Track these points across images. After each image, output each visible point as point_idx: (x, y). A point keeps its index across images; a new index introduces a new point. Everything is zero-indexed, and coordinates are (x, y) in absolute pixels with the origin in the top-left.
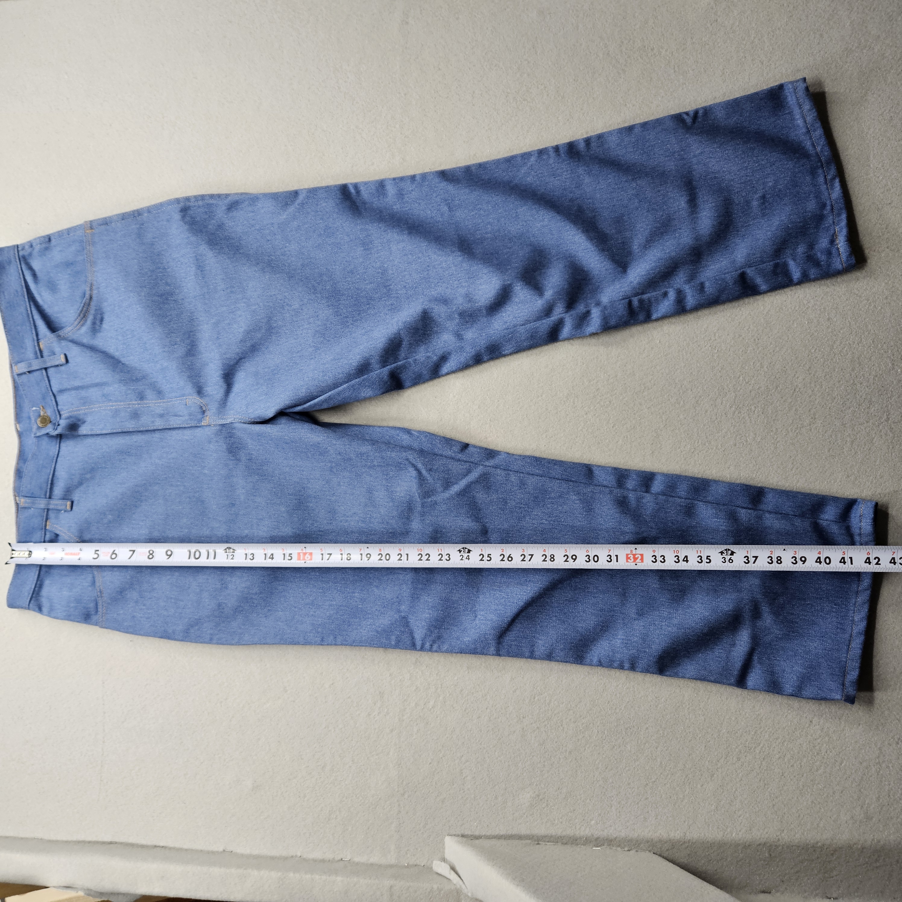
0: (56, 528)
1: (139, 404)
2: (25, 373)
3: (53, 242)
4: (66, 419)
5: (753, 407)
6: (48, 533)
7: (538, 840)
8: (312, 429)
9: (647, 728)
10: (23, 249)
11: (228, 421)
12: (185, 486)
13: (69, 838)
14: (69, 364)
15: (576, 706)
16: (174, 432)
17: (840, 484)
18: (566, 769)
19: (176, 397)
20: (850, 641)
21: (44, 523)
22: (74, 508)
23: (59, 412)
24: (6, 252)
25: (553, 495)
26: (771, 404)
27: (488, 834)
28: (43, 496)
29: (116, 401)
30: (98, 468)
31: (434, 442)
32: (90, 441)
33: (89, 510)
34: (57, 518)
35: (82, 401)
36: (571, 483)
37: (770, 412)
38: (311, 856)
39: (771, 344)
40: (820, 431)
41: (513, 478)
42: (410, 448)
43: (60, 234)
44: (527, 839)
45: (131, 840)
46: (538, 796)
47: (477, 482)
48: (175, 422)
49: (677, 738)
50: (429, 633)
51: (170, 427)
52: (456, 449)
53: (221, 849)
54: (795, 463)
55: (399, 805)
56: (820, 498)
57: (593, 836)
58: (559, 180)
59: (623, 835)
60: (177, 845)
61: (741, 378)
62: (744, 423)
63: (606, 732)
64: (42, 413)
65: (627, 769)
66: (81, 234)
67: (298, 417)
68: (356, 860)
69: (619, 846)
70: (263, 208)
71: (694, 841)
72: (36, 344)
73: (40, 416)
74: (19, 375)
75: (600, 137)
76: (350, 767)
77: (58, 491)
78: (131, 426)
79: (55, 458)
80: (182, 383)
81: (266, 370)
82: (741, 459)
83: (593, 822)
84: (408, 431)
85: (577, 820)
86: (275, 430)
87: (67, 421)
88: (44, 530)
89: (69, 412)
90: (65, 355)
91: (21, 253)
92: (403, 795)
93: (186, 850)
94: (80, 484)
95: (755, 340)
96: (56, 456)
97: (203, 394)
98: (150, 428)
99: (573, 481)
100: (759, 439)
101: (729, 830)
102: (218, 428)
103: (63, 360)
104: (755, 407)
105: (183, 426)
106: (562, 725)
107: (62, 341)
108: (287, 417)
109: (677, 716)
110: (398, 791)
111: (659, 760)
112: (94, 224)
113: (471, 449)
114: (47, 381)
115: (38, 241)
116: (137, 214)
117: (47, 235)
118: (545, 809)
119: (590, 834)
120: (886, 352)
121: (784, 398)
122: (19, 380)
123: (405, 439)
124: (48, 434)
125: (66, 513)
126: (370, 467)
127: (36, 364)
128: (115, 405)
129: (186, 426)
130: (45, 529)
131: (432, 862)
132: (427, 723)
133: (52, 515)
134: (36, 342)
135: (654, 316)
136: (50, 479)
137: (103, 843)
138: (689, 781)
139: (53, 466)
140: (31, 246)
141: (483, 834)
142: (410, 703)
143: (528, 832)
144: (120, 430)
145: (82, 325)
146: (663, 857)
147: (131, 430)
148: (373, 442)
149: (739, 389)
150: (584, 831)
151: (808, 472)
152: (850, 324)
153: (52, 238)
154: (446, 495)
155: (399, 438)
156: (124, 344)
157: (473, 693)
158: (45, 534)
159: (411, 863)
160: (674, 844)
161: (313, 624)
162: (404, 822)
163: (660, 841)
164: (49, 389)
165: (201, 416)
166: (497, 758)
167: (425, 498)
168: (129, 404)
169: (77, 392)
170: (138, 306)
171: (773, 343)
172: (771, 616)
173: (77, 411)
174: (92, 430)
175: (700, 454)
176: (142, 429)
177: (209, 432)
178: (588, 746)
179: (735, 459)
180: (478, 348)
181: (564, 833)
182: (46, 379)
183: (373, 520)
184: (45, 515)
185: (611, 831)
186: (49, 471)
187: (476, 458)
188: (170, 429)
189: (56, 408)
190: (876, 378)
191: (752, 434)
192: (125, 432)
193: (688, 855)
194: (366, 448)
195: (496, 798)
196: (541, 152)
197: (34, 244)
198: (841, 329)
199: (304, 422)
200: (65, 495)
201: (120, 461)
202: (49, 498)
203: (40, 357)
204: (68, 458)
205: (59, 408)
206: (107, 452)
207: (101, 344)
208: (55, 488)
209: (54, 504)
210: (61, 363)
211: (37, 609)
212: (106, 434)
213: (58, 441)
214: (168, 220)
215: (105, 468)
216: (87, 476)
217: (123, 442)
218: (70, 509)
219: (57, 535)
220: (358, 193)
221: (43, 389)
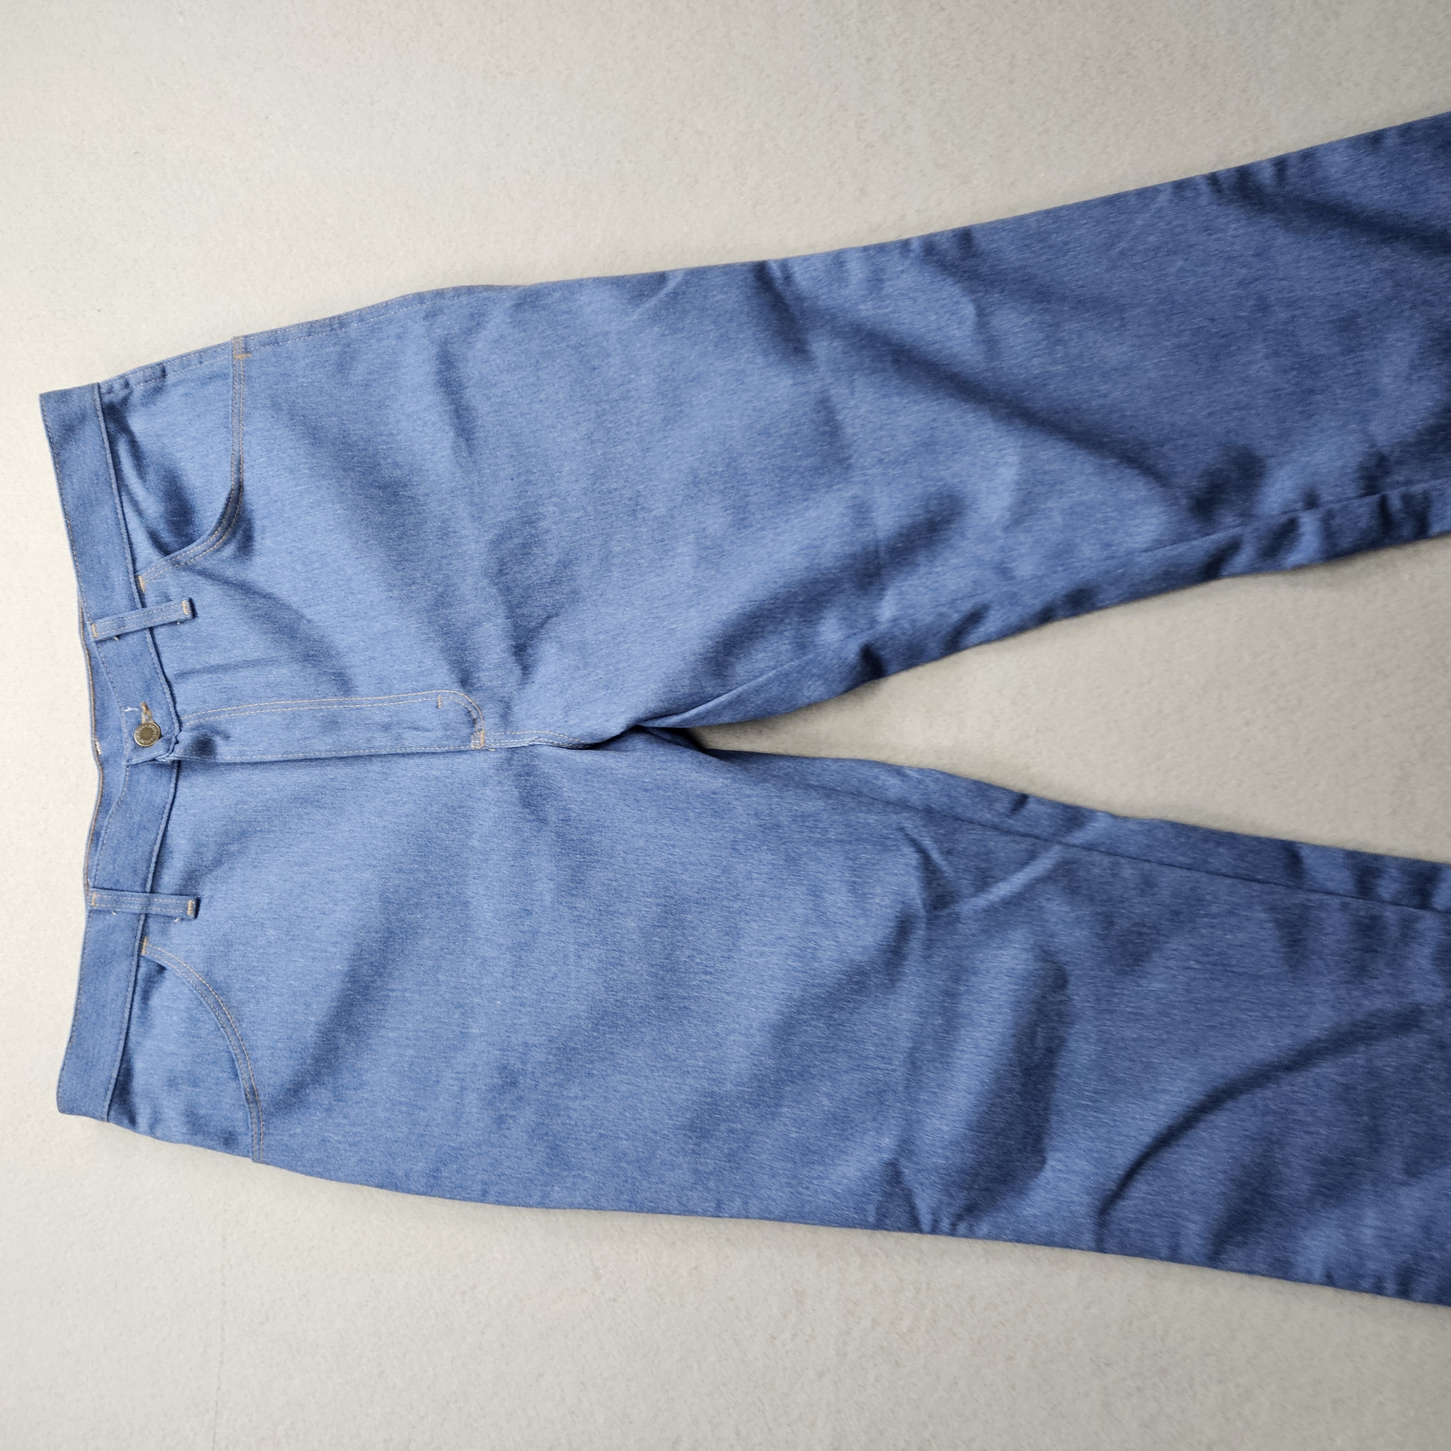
0: (161, 953)
1: (340, 703)
2: (111, 639)
3: (171, 378)
4: (192, 729)
6: (143, 964)
8: (700, 762)
10: (110, 391)
11: (526, 742)
12: (428, 872)
14: (199, 620)
16: (411, 762)
19: (414, 690)
21: (137, 944)
22: (201, 912)
23: (178, 716)
24: (75, 397)
25: (1214, 909)
28: (139, 889)
29: (293, 697)
30: (256, 831)
31: (954, 794)
32: (239, 776)
33: (232, 918)
34: (164, 932)
35: (224, 696)
36: (1257, 886)
41: (1128, 871)
42: (902, 805)
43: (184, 361)
47: (1048, 878)
48: (412, 741)
50: (946, 1199)
51: (403, 751)
52: (1002, 806)
58: (1219, 239)
64: (144, 719)
66: (225, 362)
67: (668, 737)
70: (590, 303)
72: (132, 580)
73: (139, 724)
74: (99, 642)
75: (1308, 156)
77: (170, 878)
78: (323, 748)
79: (167, 811)
80: (428, 662)
81: (601, 637)
84: (898, 771)
86: (625, 764)
87: (195, 734)
88: (135, 957)
89: (199, 717)
90: (191, 602)
91: (107, 399)
94: (218, 862)
96: (168, 806)
97: (472, 685)
98: (362, 752)
99: (1258, 881)
102: (503, 754)
103: (186, 612)
105: (432, 750)
107: (184, 573)
108: (646, 736)
112: (252, 343)
113: (1031, 806)
114: (154, 655)
115: (140, 374)
116: (339, 323)
117: (159, 364)
122: (100, 653)
123: (894, 786)
124: (154, 760)
125: (184, 923)
126: (818, 843)
127: (134, 620)
128: (291, 706)
129: (438, 750)
130: (139, 955)
133: (154, 926)
134: (131, 576)
135: (1436, 528)
136: (155, 854)
139: (162, 827)
140: (127, 385)
144: (301, 756)
145: (225, 543)
147: (323, 755)
148: (828, 792)
153: (168, 369)
154: (981, 901)
155: (879, 783)
156: (308, 579)
158: (138, 966)
161: (696, 1171)
164: (159, 670)
165: (468, 731)
167: (935, 908)
168: (320, 704)
169: (215, 676)
170: (337, 506)
173: (214, 714)
174: (242, 753)
176: (345, 754)
177: (484, 763)
180: (1048, 597)
182: (152, 650)
183: (819, 954)
184: (140, 927)
186: (153, 837)
187: (1045, 828)
188: (403, 755)
189: (172, 709)
192: (311, 760)
194: (814, 805)
196: (1180, 187)
197: (132, 382)
199: (682, 749)
200: (185, 886)
201: (300, 817)
202: (152, 891)
203: (139, 605)
204: (192, 811)
205: (179, 708)
206: (274, 800)
207: (262, 579)
208: (165, 871)
209: (160, 905)
210: (183, 618)
211: (126, 1121)
212: (273, 763)
213: (174, 776)
214: (399, 337)
215: (269, 832)
216: (234, 848)
217: (308, 779)
218: (192, 916)
219: (162, 969)
220: (788, 278)
221: (147, 671)
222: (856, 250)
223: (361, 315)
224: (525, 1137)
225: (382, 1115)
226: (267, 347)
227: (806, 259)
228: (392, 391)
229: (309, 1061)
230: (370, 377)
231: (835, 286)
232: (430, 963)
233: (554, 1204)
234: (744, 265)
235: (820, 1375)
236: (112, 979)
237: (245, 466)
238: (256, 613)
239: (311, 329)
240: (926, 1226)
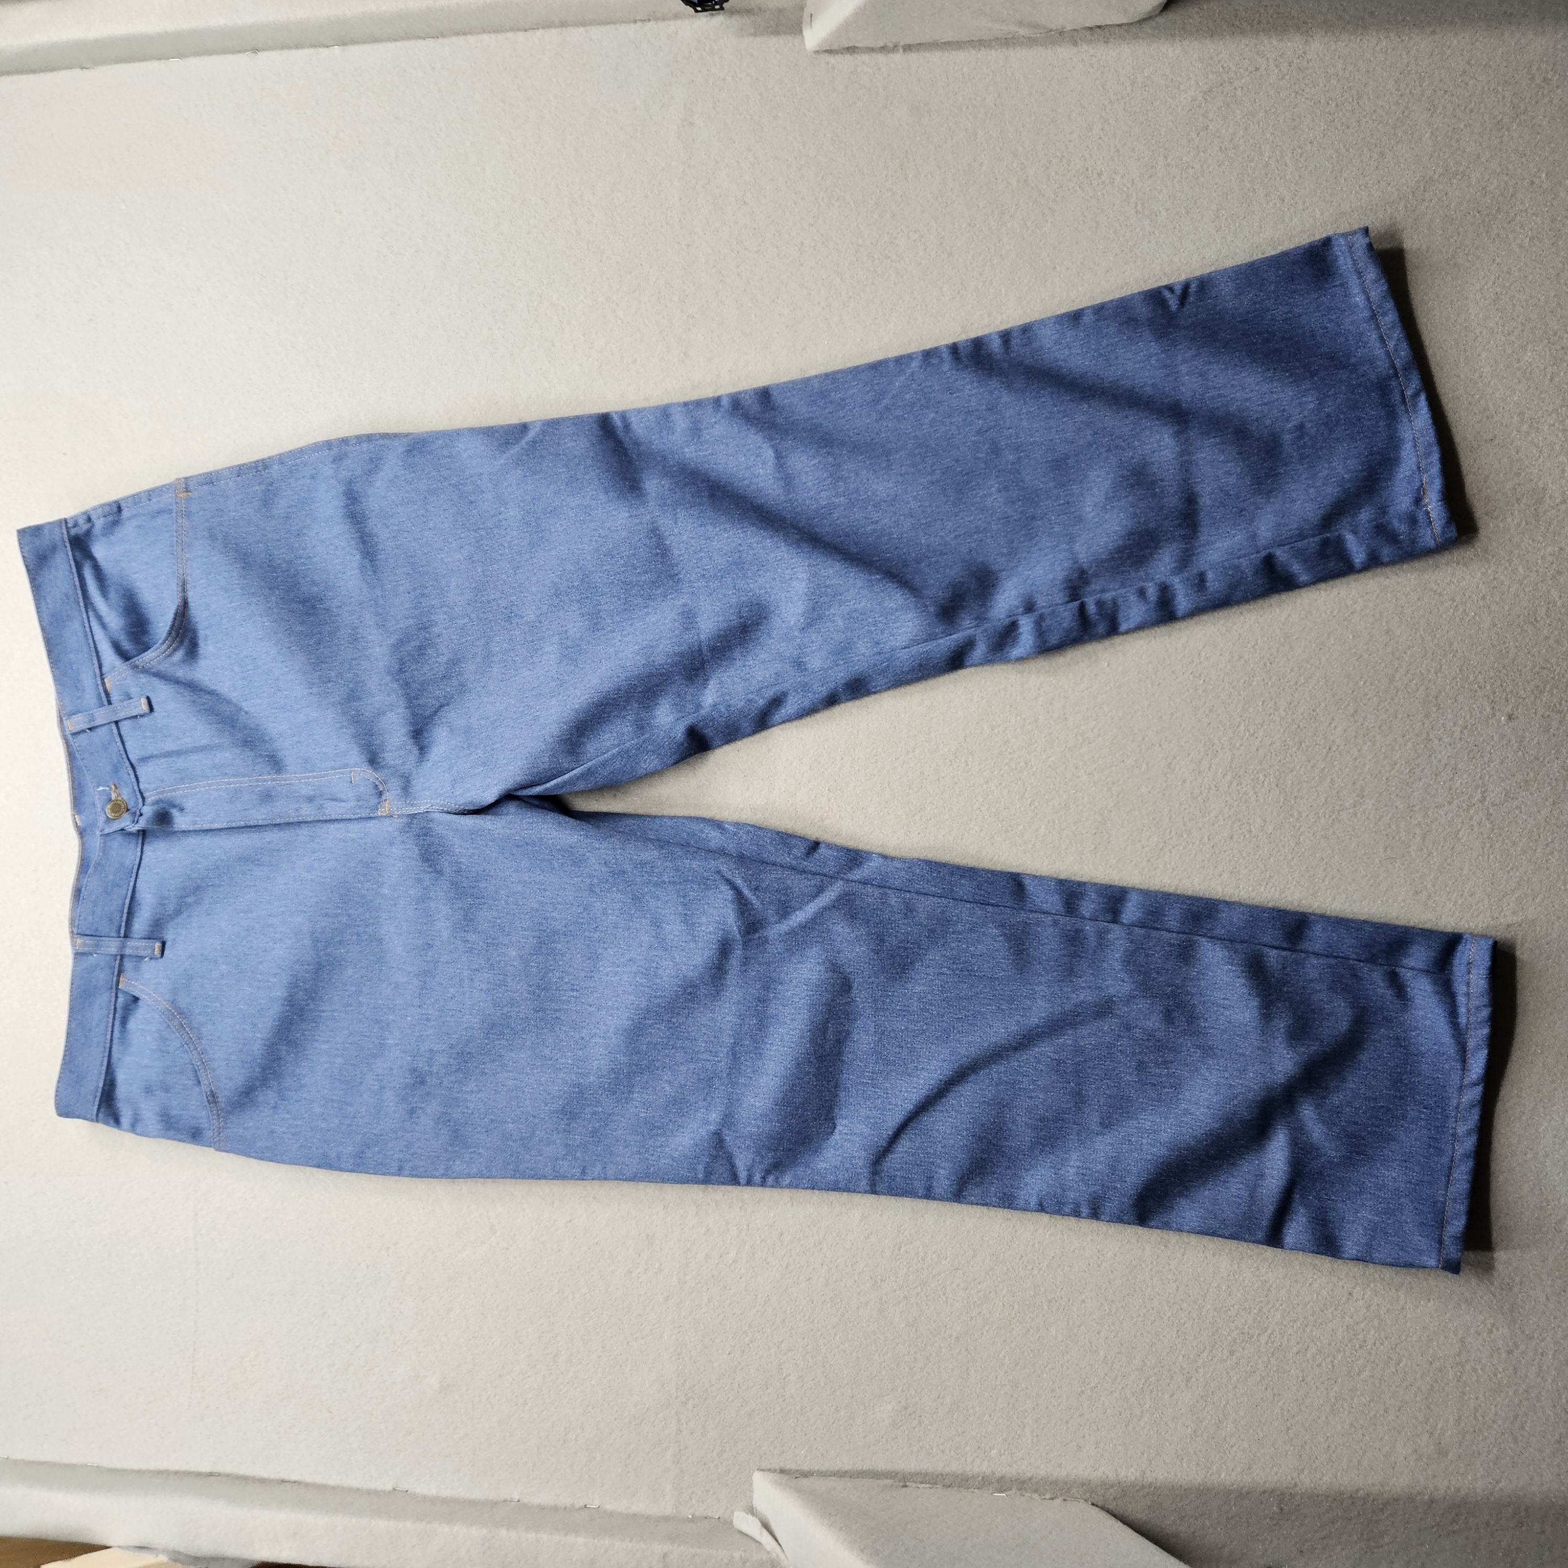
0: (134, 986)
1: (274, 780)
2: (83, 731)
3: (125, 512)
4: (153, 804)
5: (1261, 776)
6: (120, 995)
7: (903, 1480)
8: (560, 823)
9: (1083, 1301)
10: (76, 525)
11: (422, 809)
12: (349, 915)
13: (143, 1466)
14: (155, 714)
15: (968, 1263)
16: (332, 826)
17: (1402, 904)
18: (951, 1366)
19: (334, 768)
20: (1450, 1168)
21: (115, 979)
22: (166, 952)
23: (141, 793)
24: (47, 531)
25: (959, 928)
26: (1291, 771)
27: (824, 1469)
28: (114, 935)
29: (235, 776)
30: (208, 886)
31: (761, 842)
32: (193, 841)
33: (191, 956)
34: (137, 969)
35: (178, 776)
36: (990, 909)
37: (1290, 782)
38: (536, 1500)
39: (1292, 670)
40: (1371, 817)
41: (894, 900)
42: (721, 852)
43: (136, 499)
44: (887, 1478)
45: (244, 1470)
46: (906, 1408)
47: (834, 906)
48: (332, 809)
49: (1132, 1318)
50: (758, 1159)
51: (325, 818)
52: (799, 851)
53: (389, 1487)
54: (1329, 870)
55: (679, 1421)
56: (1402, 933)
57: (994, 1473)
59: (1042, 1473)
60: (319, 1479)
61: (1242, 727)
62: (1246, 802)
63: (1016, 1307)
64: (113, 796)
65: (1050, 1366)
66: (170, 500)
67: (536, 803)
68: (609, 1507)
69: (1036, 1491)
71: (1158, 1484)
72: (99, 682)
73: (110, 800)
74: (75, 734)
75: (1027, 329)
76: (599, 1357)
77: (140, 925)
78: (260, 817)
79: (135, 871)
80: (343, 746)
81: (483, 722)
82: (1241, 860)
83: (994, 1452)
84: (718, 825)
85: (968, 1448)
86: (499, 824)
87: (155, 807)
88: (114, 990)
89: (159, 793)
90: (148, 699)
91: (73, 532)
92: (685, 1403)
93: (333, 1488)
94: (178, 912)
95: (1265, 665)
96: (136, 867)
97: (378, 763)
98: (291, 820)
99: (992, 905)
100: (1271, 828)
101: (1214, 1468)
102: (405, 820)
103: (145, 707)
104: (1265, 776)
105: (348, 817)
106: (944, 1294)
107: (142, 676)
108: (517, 803)
109: (1132, 1281)
110: (677, 1397)
111: (1102, 1353)
112: (191, 484)
113: (823, 850)
114: (119, 744)
115: (100, 511)
116: (261, 467)
117: (116, 502)
118: (916, 1430)
119: (988, 1472)
120: (1480, 688)
121: (1313, 762)
122: (76, 743)
123: (714, 838)
124: (122, 830)
125: (153, 961)
126: (656, 885)
127: (102, 715)
128: (233, 783)
129: (352, 817)
130: (117, 989)
131: (732, 1512)
132: (725, 1288)
133: (128, 964)
134: (99, 678)
135: (1124, 627)
136: (127, 906)
137: (199, 1475)
138: (1151, 1387)
139: (132, 884)
140: (90, 520)
141: (816, 1468)
142: (697, 1253)
143: (889, 1467)
144: (242, 824)
145: (175, 650)
146: (1108, 1511)
147: (260, 823)
148: (662, 844)
149: (1238, 745)
150: (978, 1466)
151: (1350, 884)
152: (1423, 639)
153: (123, 506)
154: (784, 927)
155: (704, 836)
157: (799, 1239)
158: (117, 997)
159: (697, 1514)
160: (1125, 1489)
162: (686, 1448)
163: (1103, 1483)
164: (124, 756)
165: (377, 801)
166: (838, 1347)
167: (749, 933)
168: (257, 781)
169: (170, 760)
171: (1296, 669)
172: (1320, 1125)
173: (171, 791)
174: (195, 823)
175: (1173, 851)
176: (278, 821)
177: (389, 828)
178: (987, 1328)
179: (1230, 861)
180: (832, 685)
181: (947, 1470)
182: (118, 740)
183: (660, 972)
184: (117, 965)
185: (1023, 1467)
186: (124, 892)
187: (831, 868)
188: (326, 821)
189: (136, 788)
190: (1465, 732)
191: (1259, 820)
192: (251, 827)
193: (1149, 1507)
194: (650, 854)
195: (837, 1410)
196: (928, 355)
197: (94, 517)
198: (1409, 647)
199: (546, 812)
200: (152, 931)
201: (244, 873)
202: (126, 936)
203: (106, 703)
204: (156, 871)
205: (142, 787)
206: (222, 860)
207: (206, 678)
208: (135, 920)
209: (132, 948)
210: (142, 712)
211: (112, 1121)
212: (221, 830)
213: (140, 841)
214: (313, 477)
215: (219, 886)
216: (190, 900)
217: (248, 842)
218: (159, 956)
219: (136, 999)
220: (627, 427)
221: (114, 757)
222: (679, 404)
223: (281, 459)
224: (432, 1123)
225: (318, 1110)
226: (205, 487)
227: (639, 411)
228: (308, 522)
229: (257, 1070)
230: (290, 510)
231: (665, 432)
232: (353, 989)
233: (455, 1175)
234: (590, 416)
235: (667, 1299)
236: (96, 1007)
237: (188, 586)
238: (202, 707)
239: (240, 471)
240: (742, 1181)
